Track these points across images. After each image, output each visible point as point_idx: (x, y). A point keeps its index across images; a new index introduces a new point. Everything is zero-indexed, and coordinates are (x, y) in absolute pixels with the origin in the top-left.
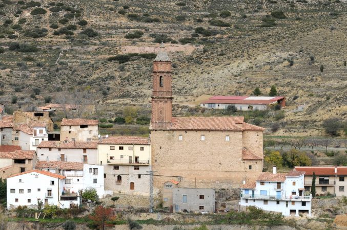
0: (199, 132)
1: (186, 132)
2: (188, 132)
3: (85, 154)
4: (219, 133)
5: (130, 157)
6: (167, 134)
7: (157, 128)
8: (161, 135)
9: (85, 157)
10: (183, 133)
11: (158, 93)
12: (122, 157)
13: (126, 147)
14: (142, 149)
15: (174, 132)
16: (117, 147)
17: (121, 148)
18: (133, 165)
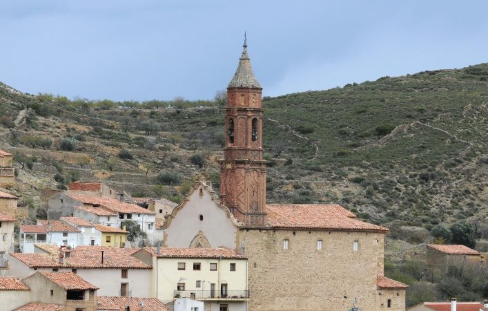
0: (314, 233)
1: (294, 233)
2: (298, 233)
3: (124, 281)
4: (344, 235)
5: (213, 285)
6: (264, 236)
7: (250, 225)
8: (256, 240)
9: (124, 285)
10: (289, 234)
11: (249, 153)
12: (198, 284)
13: (205, 265)
14: (233, 267)
15: (277, 233)
16: (190, 264)
17: (197, 267)
18: (218, 302)
